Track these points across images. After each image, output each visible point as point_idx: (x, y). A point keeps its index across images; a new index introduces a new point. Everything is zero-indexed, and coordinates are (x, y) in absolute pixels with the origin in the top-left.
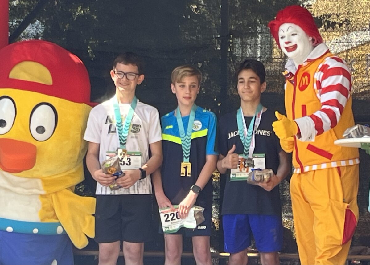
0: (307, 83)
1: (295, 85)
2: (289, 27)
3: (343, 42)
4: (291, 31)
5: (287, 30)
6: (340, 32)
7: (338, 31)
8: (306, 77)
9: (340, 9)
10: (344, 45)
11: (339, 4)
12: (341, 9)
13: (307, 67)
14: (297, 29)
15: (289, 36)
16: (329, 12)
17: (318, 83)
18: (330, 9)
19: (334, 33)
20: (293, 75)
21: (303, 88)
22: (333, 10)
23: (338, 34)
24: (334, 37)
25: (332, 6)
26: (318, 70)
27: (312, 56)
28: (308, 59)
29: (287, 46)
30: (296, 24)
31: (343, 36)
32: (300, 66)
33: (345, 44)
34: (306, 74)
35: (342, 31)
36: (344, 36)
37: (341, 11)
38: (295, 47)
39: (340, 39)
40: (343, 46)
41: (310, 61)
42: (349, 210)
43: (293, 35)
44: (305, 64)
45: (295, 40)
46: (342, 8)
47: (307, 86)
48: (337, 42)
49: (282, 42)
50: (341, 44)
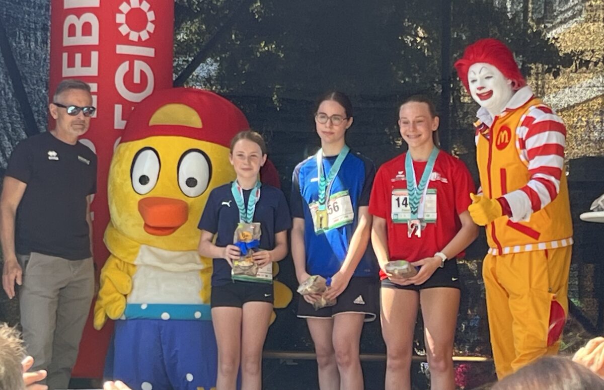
0: (507, 141)
1: (490, 141)
2: (482, 68)
3: (598, 87)
4: (484, 73)
5: (480, 73)
6: (594, 74)
7: (592, 72)
8: (505, 132)
9: (593, 44)
10: (599, 90)
11: (593, 37)
12: (595, 43)
13: (506, 118)
14: (494, 70)
15: (482, 80)
16: (580, 48)
17: (521, 140)
18: (580, 45)
19: (586, 75)
20: (487, 127)
21: (501, 146)
22: (585, 46)
23: (591, 77)
24: (586, 80)
25: (584, 40)
26: (520, 123)
27: (512, 105)
28: (507, 109)
29: (479, 92)
30: (491, 63)
31: (597, 78)
32: (497, 118)
33: (601, 88)
34: (505, 128)
35: (597, 73)
36: (599, 79)
37: (595, 46)
38: (490, 93)
39: (594, 81)
40: (597, 91)
41: (510, 111)
42: (556, 302)
43: (488, 78)
44: (502, 115)
45: (490, 85)
46: (597, 42)
47: (507, 144)
48: (590, 87)
49: (473, 88)
50: (595, 89)
